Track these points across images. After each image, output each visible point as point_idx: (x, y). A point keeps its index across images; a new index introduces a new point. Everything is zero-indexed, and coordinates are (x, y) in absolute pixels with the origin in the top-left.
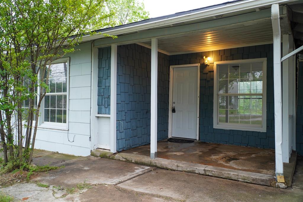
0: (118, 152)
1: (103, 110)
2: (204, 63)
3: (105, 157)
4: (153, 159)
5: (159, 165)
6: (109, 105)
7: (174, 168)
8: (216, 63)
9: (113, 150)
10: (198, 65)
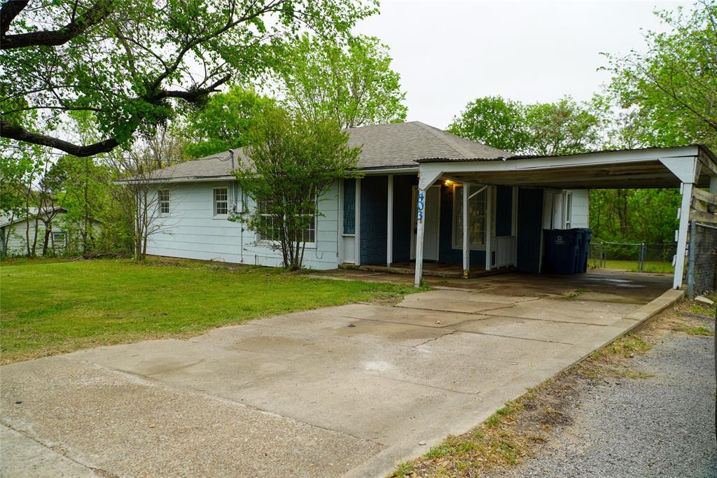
0: (361, 265)
1: (349, 230)
2: (444, 185)
3: (350, 269)
4: (388, 267)
5: (393, 271)
6: (354, 226)
7: (403, 272)
8: (455, 185)
9: (357, 263)
10: (440, 186)
